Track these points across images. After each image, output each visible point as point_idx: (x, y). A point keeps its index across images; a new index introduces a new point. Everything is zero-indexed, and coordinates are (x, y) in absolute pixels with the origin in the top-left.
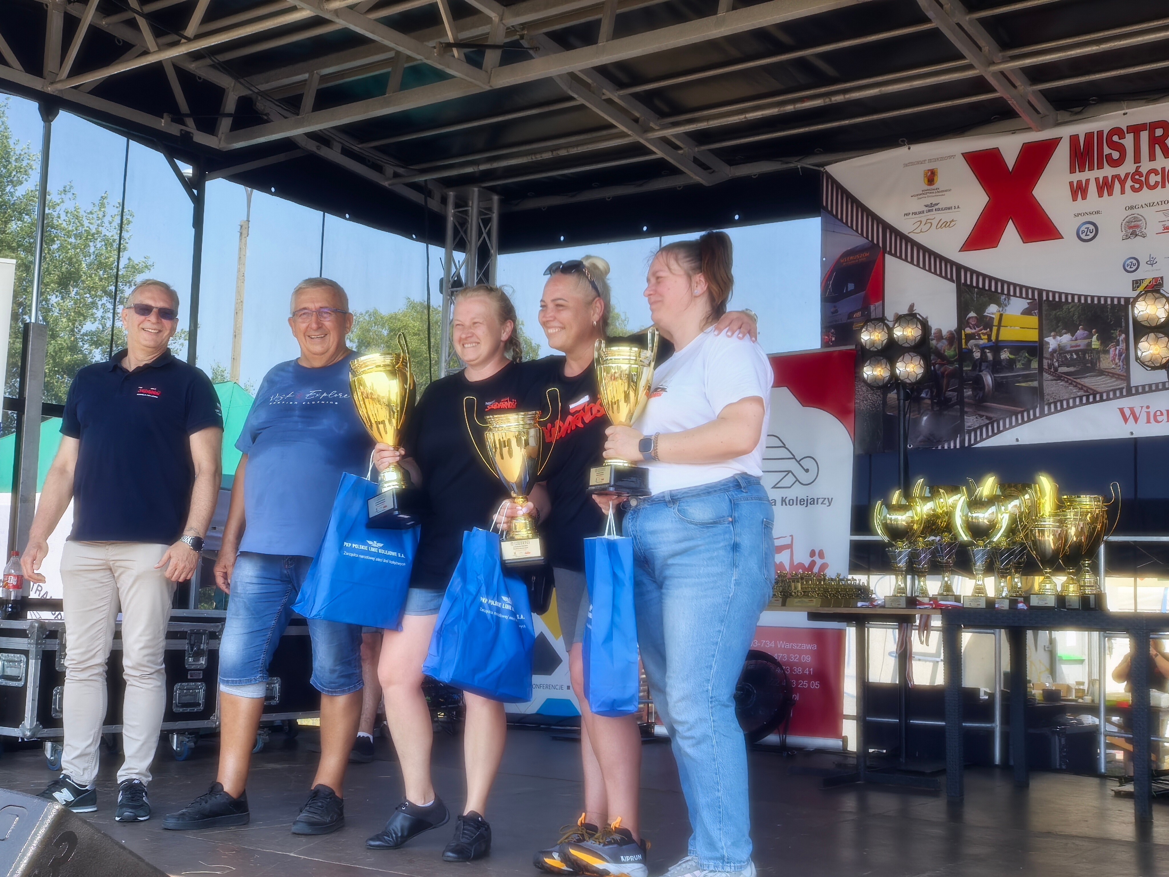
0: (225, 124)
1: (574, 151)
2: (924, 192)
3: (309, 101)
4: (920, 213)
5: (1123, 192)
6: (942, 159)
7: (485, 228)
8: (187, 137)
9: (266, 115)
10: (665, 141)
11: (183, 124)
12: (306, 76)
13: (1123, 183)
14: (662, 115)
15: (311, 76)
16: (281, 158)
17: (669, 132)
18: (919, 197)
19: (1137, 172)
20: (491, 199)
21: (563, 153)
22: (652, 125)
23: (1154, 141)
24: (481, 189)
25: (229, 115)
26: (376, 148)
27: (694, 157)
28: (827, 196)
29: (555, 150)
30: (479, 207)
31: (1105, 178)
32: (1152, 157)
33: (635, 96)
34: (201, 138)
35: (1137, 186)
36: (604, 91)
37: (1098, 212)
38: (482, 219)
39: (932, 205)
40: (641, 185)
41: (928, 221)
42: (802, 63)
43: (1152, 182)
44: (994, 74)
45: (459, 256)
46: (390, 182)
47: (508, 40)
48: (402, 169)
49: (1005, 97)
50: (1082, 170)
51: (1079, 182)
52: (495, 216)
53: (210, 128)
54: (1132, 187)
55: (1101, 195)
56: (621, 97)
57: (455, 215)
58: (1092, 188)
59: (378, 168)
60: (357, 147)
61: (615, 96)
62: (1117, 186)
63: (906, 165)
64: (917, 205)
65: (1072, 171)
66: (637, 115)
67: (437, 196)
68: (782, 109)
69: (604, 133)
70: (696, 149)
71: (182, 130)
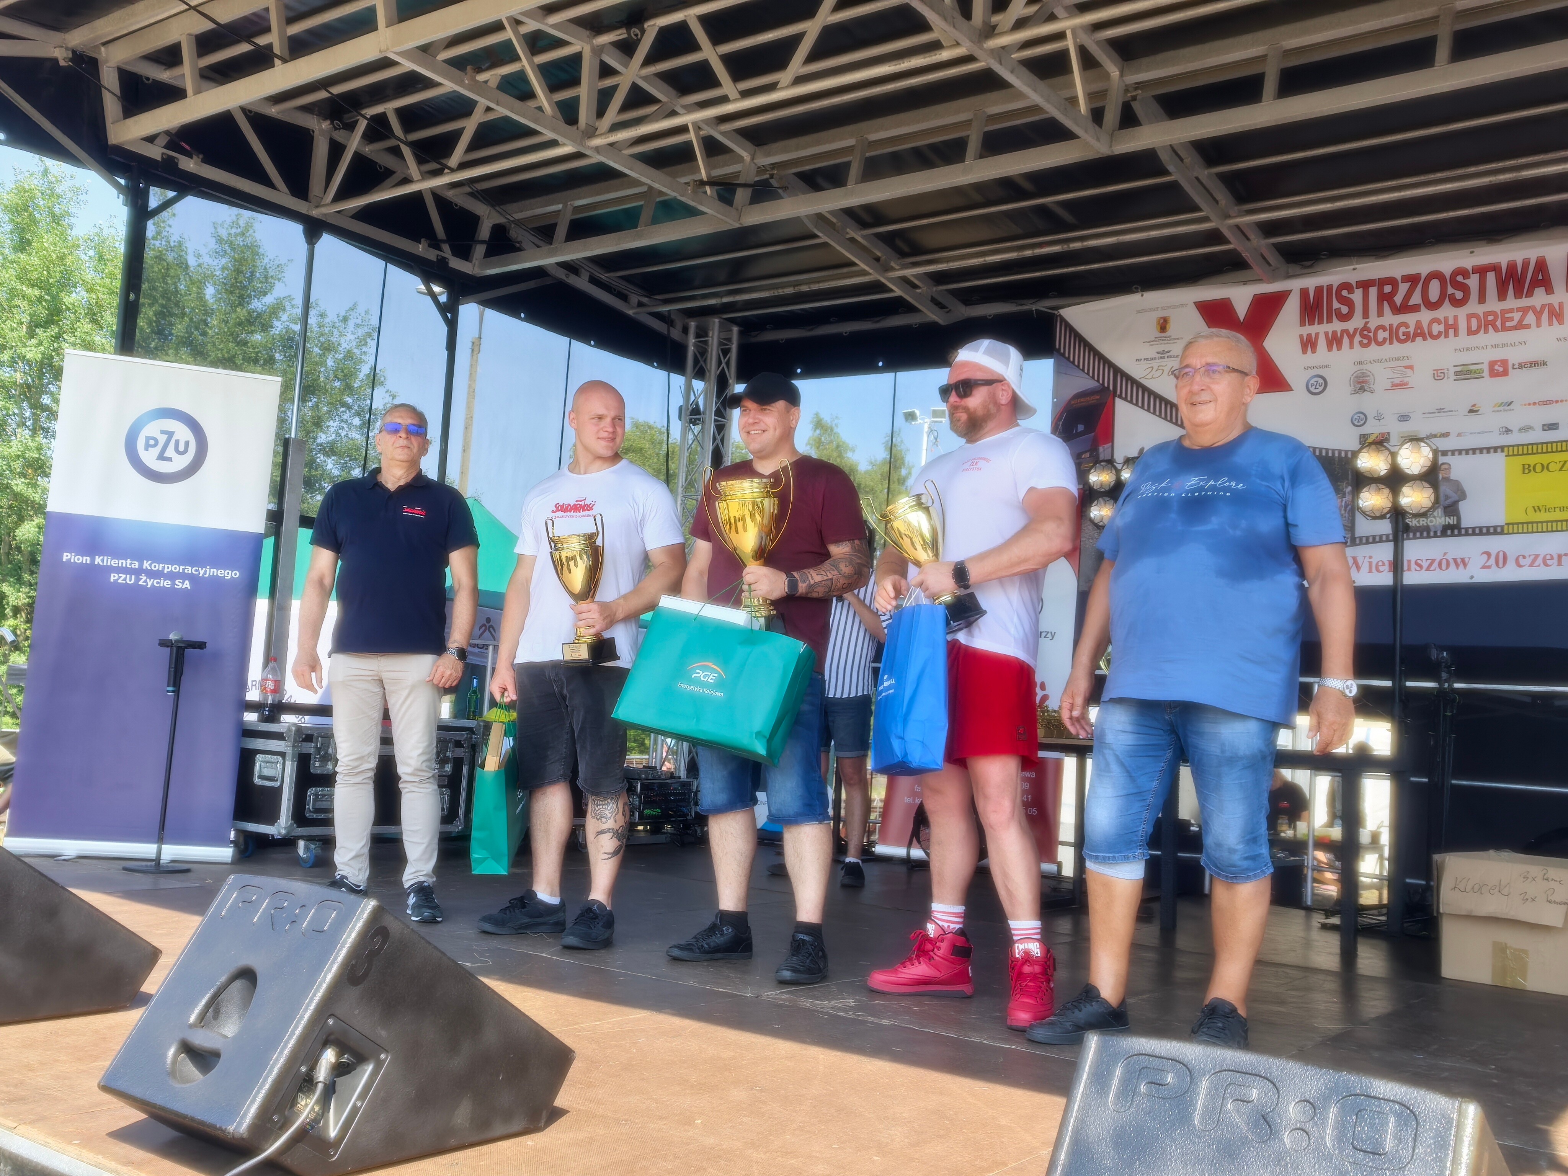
0: (479, 250)
1: (815, 287)
2: (1157, 339)
3: (561, 231)
4: (1152, 359)
5: (1351, 347)
6: (1175, 307)
7: (724, 359)
8: (443, 261)
9: (518, 242)
10: (905, 280)
11: (440, 249)
12: (560, 206)
13: (1351, 337)
14: (903, 254)
15: (565, 206)
16: (531, 284)
17: (909, 272)
18: (1151, 343)
19: (1366, 328)
20: (731, 330)
21: (804, 288)
22: (893, 264)
23: (1383, 298)
24: (722, 321)
25: (483, 242)
26: (622, 277)
27: (932, 297)
28: (1061, 339)
29: (797, 285)
30: (719, 338)
31: (1334, 333)
32: (1380, 314)
33: (878, 236)
34: (456, 264)
35: (1365, 341)
36: (848, 230)
37: (1327, 366)
38: (722, 350)
39: (1163, 352)
40: (878, 322)
41: (1160, 368)
42: (1042, 210)
43: (1380, 339)
44: (1230, 227)
45: (698, 385)
46: (634, 311)
47: (757, 179)
48: (647, 299)
49: (1238, 249)
50: (1311, 323)
51: (1309, 335)
52: (734, 347)
53: (464, 254)
54: (1361, 343)
55: (1330, 348)
56: (864, 237)
57: (695, 345)
58: (1322, 343)
59: (624, 298)
60: (604, 276)
61: (858, 235)
62: (1346, 340)
63: (1139, 312)
64: (1150, 351)
65: (1302, 324)
66: (879, 254)
67: (679, 325)
68: (1020, 254)
69: (845, 270)
70: (934, 289)
71: (438, 255)
